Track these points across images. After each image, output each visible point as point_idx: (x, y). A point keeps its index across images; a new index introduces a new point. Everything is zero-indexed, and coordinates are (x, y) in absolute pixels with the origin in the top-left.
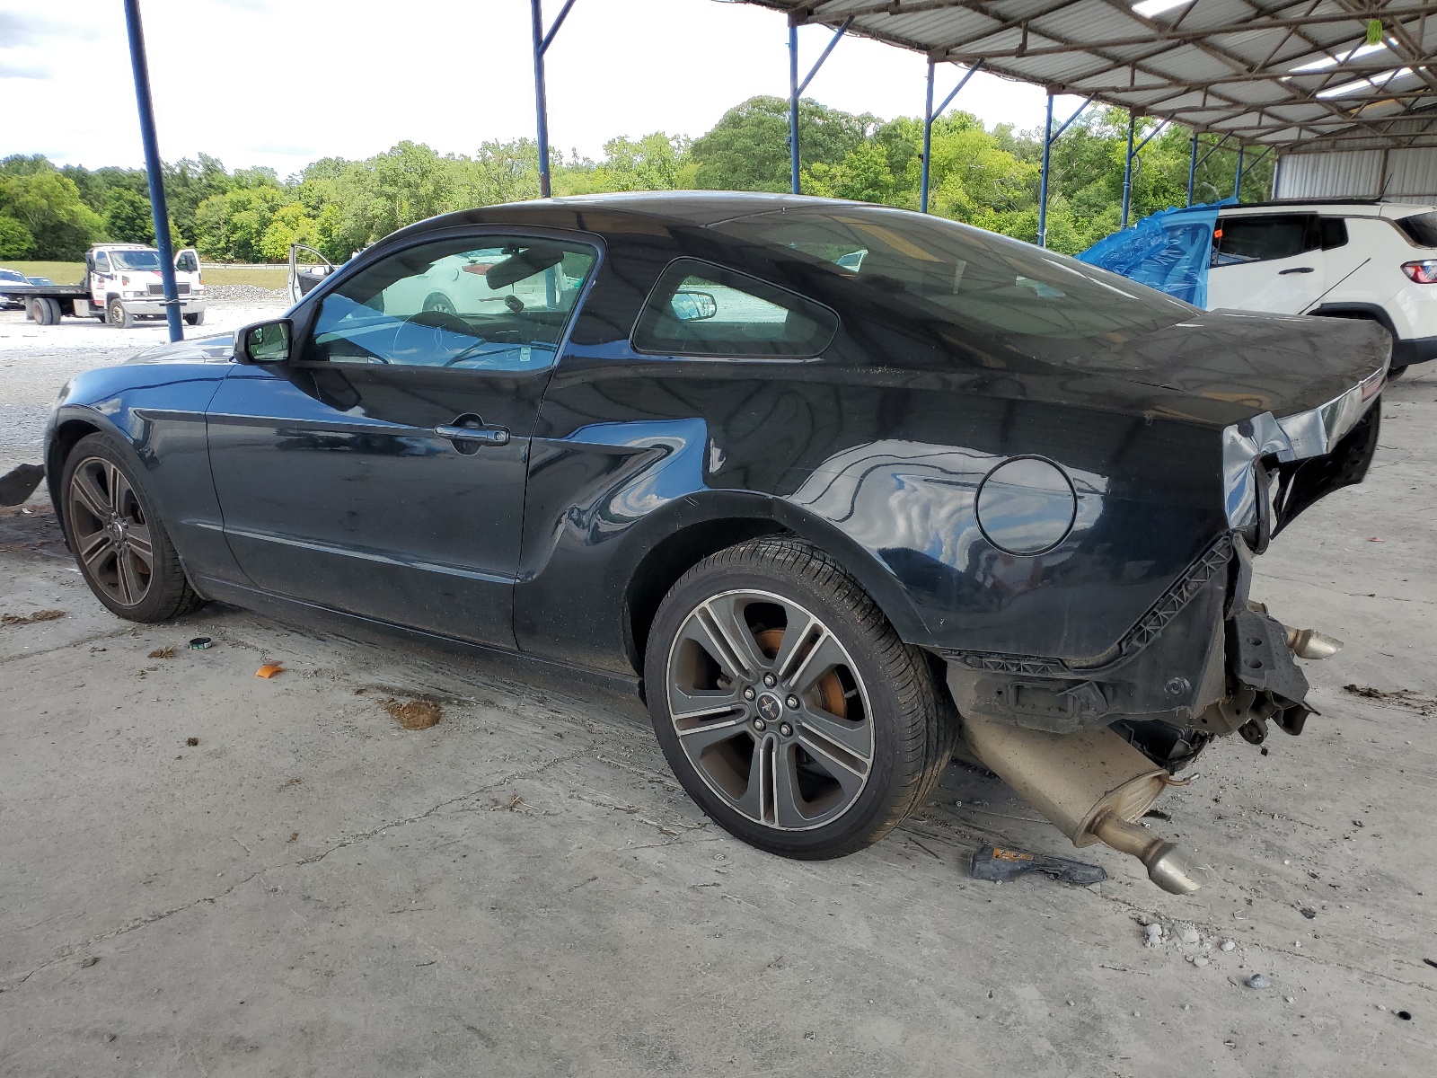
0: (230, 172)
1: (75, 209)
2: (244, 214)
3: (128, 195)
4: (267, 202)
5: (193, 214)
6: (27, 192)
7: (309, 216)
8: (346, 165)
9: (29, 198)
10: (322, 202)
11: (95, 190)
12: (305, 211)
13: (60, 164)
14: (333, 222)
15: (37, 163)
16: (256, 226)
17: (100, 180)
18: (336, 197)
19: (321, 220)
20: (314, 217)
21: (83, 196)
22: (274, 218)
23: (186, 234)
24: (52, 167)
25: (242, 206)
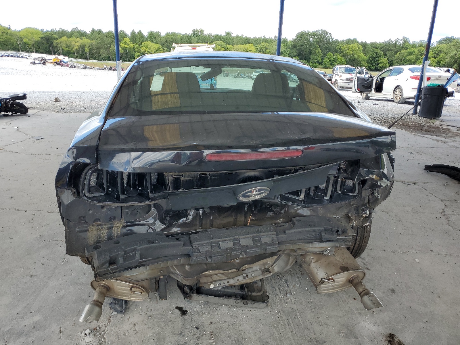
0: (411, 42)
1: (360, 54)
2: (411, 56)
3: (376, 50)
4: (420, 53)
5: (394, 56)
6: (348, 49)
7: (434, 57)
8: (454, 39)
9: (348, 51)
10: (441, 52)
11: (367, 49)
12: (433, 56)
13: (360, 41)
14: (442, 60)
15: (354, 41)
16: (413, 60)
17: (370, 46)
18: (445, 51)
19: (438, 59)
20: (436, 58)
21: (363, 51)
22: (421, 58)
23: (390, 63)
24: (358, 42)
25: (411, 54)
